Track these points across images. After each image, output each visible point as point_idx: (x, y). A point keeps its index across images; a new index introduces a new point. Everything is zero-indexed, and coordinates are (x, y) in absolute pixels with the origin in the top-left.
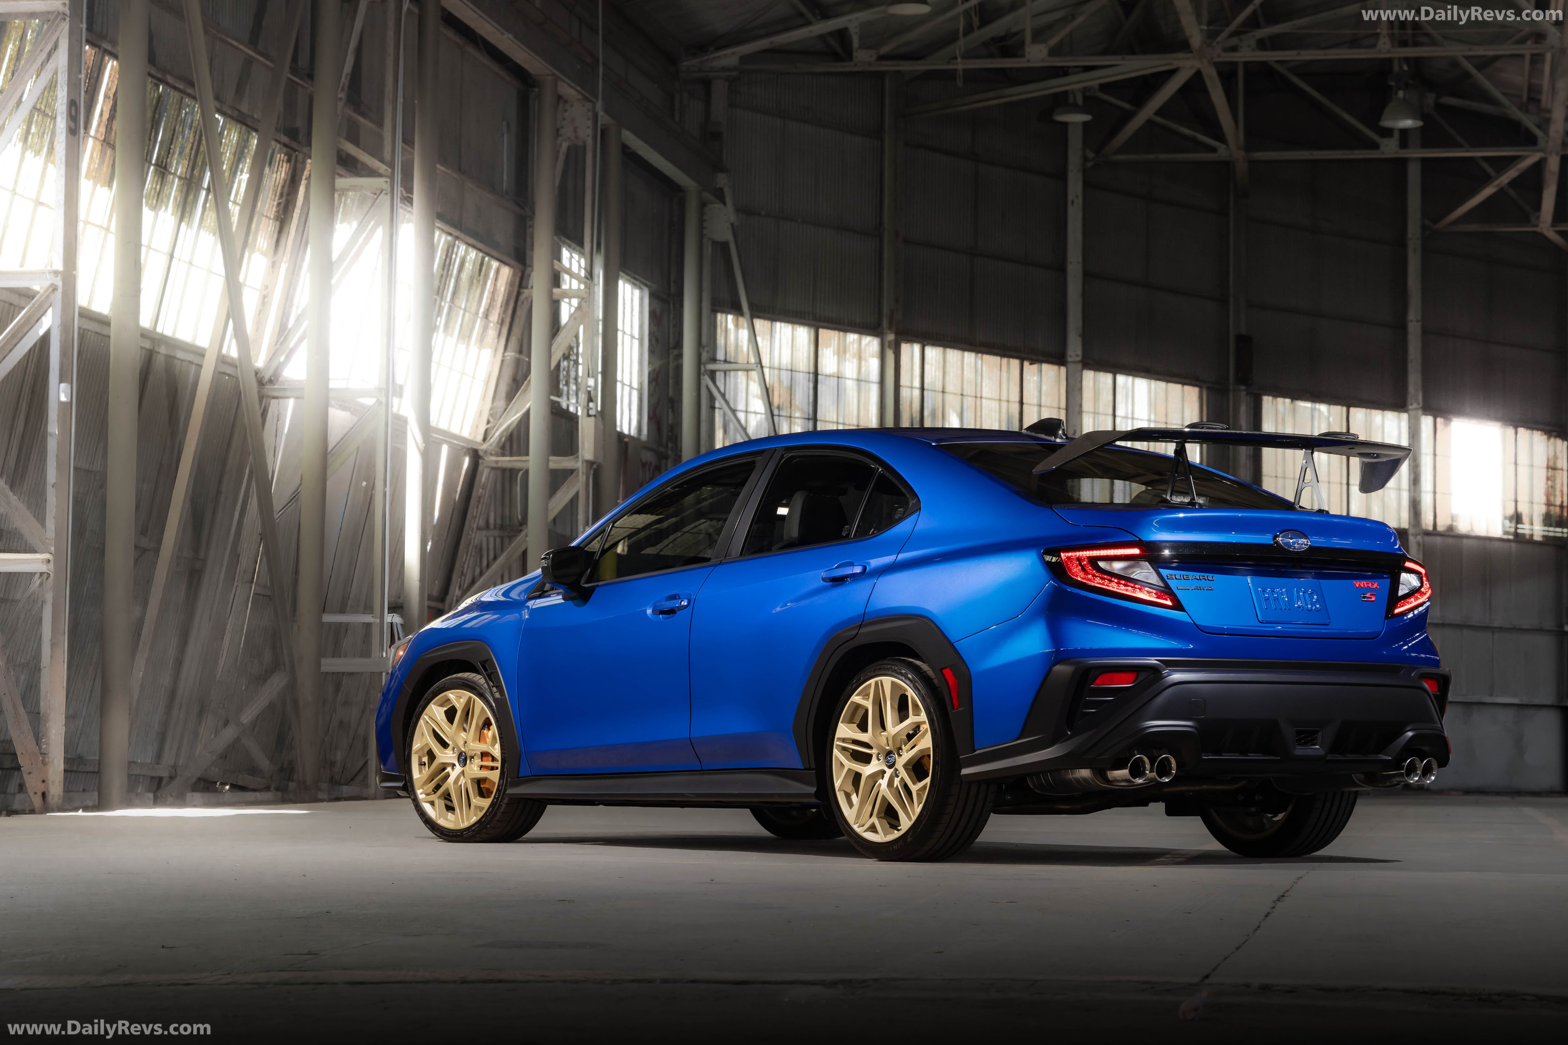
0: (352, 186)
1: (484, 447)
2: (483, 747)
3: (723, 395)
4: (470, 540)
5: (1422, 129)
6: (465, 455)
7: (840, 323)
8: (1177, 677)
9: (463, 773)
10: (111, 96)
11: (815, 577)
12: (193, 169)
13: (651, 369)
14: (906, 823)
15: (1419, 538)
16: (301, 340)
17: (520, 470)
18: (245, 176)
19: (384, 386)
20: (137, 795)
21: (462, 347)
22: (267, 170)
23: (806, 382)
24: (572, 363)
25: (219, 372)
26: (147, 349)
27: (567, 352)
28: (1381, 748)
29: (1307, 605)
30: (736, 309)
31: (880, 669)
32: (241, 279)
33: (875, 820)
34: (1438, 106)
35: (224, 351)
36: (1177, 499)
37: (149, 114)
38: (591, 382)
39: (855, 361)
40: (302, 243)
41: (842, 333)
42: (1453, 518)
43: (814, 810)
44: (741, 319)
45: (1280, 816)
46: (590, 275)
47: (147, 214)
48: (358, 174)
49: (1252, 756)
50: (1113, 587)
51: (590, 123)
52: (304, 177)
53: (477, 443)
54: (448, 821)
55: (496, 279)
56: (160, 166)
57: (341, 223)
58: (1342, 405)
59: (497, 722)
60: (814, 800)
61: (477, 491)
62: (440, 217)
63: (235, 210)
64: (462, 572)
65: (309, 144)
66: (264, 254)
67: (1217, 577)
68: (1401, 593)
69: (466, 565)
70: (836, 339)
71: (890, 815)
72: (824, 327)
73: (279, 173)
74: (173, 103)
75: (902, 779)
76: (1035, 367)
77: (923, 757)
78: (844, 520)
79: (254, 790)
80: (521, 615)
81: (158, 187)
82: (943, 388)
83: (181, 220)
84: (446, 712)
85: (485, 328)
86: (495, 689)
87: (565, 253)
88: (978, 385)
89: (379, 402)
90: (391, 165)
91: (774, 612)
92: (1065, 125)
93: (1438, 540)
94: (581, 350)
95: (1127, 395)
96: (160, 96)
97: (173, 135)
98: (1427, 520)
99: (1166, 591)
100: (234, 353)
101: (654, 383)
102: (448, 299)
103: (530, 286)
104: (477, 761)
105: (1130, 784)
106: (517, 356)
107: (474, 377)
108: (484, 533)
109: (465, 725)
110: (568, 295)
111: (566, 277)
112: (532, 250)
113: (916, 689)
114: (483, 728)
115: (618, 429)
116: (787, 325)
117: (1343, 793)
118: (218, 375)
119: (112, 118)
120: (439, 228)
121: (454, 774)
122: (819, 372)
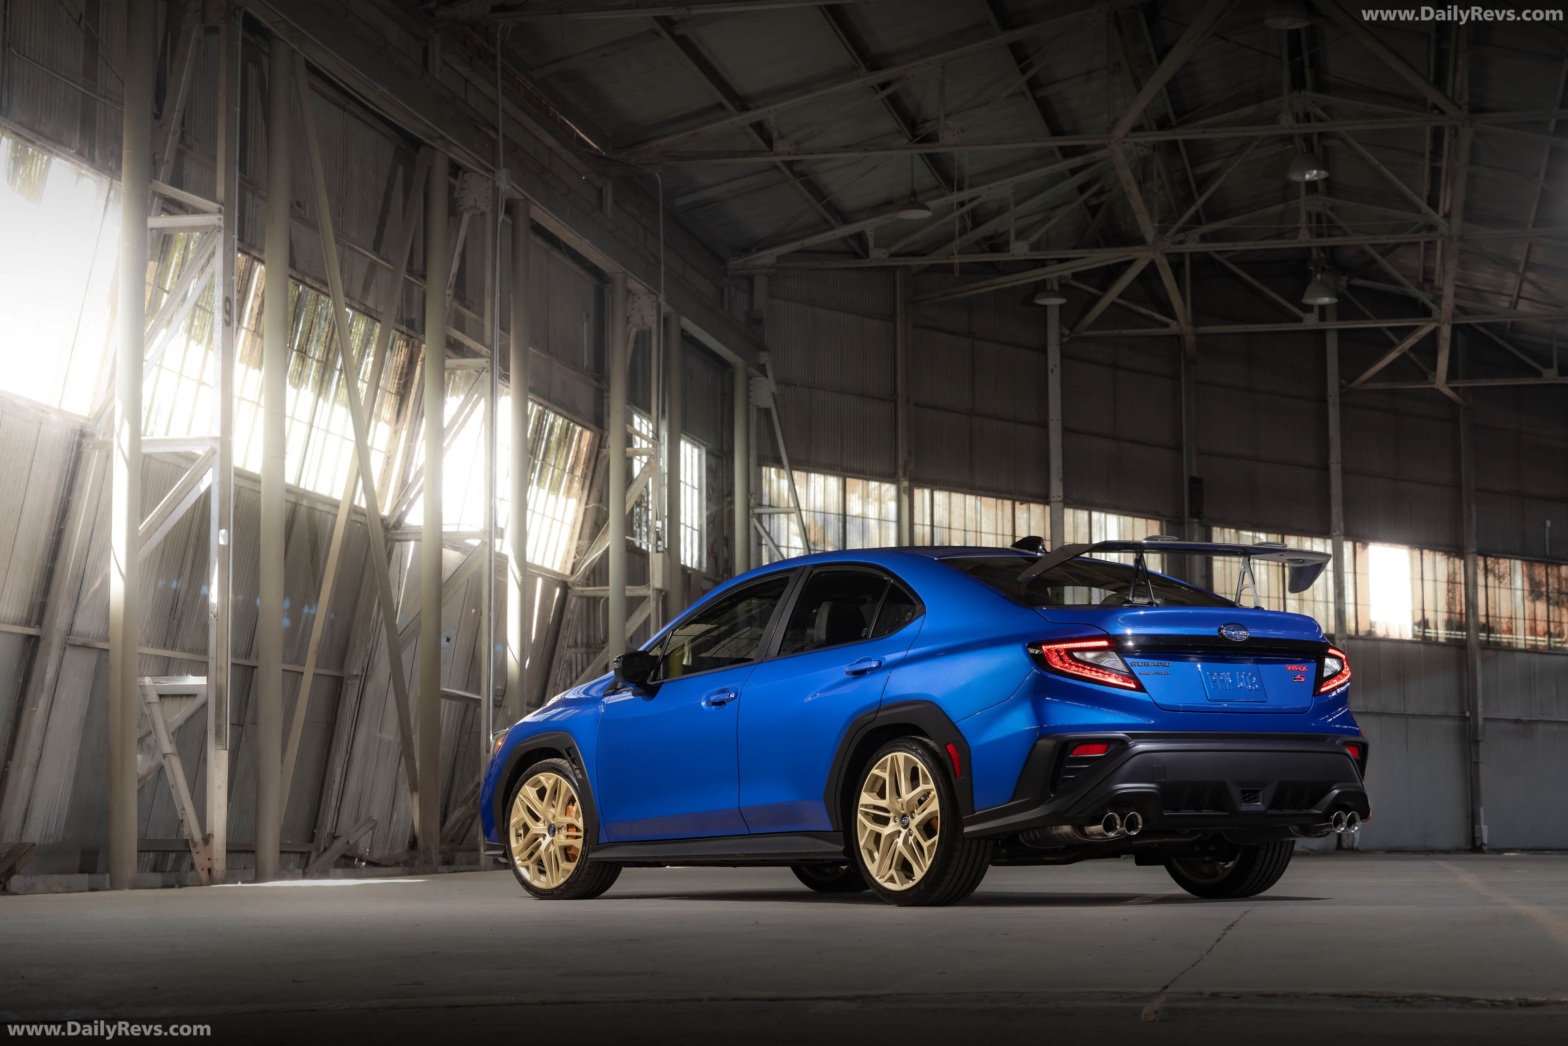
0: (458, 365)
1: (572, 579)
2: (568, 820)
3: (768, 534)
4: (562, 656)
5: (1338, 304)
6: (556, 586)
7: (863, 473)
8: (1141, 747)
9: (552, 842)
10: (260, 295)
11: (841, 671)
12: (328, 354)
13: (708, 513)
14: (919, 875)
15: (1344, 641)
16: (419, 493)
17: (602, 597)
18: (371, 359)
19: (488, 529)
20: (289, 871)
21: (552, 497)
22: (388, 354)
23: (836, 522)
24: (643, 509)
25: (352, 520)
26: (292, 503)
27: (639, 500)
28: (1312, 804)
29: (1247, 685)
30: (777, 462)
31: (895, 746)
32: (369, 443)
33: (893, 872)
34: (1350, 287)
35: (356, 503)
36: (1138, 601)
37: (291, 309)
38: (659, 524)
39: (877, 504)
40: (419, 414)
41: (865, 482)
42: (1372, 625)
43: (844, 867)
44: (782, 471)
45: (1230, 864)
46: (657, 436)
47: (290, 391)
48: (464, 356)
49: (1205, 812)
50: (1087, 673)
51: (654, 312)
52: (420, 359)
53: (566, 575)
54: (542, 882)
55: (580, 441)
56: (301, 352)
57: (451, 396)
58: (1278, 533)
59: (580, 799)
60: (843, 857)
61: (567, 616)
62: (532, 390)
63: (362, 387)
64: (556, 683)
65: (423, 332)
66: (388, 423)
67: (1173, 664)
68: (1325, 675)
69: (559, 678)
70: (861, 486)
71: (905, 868)
72: (850, 477)
73: (399, 356)
74: (311, 300)
75: (915, 837)
76: (1025, 506)
77: (932, 819)
78: (862, 624)
79: (386, 866)
80: (598, 710)
81: (300, 368)
82: (950, 524)
83: (319, 396)
84: (537, 791)
85: (571, 482)
86: (578, 772)
87: (636, 419)
88: (978, 522)
89: (483, 543)
90: (491, 347)
91: (806, 701)
92: (1045, 307)
93: (1360, 643)
94: (650, 498)
95: (1100, 528)
96: (300, 294)
97: (311, 326)
98: (1351, 625)
99: (1131, 676)
100: (364, 505)
101: (711, 525)
102: (541, 458)
103: (607, 446)
104: (564, 832)
105: (1104, 837)
106: (598, 505)
107: (562, 522)
108: (573, 650)
109: (553, 802)
110: (640, 453)
111: (638, 439)
112: (609, 416)
113: (924, 762)
114: (568, 804)
115: (682, 563)
116: (819, 475)
117: (1282, 843)
118: (350, 523)
119: (260, 313)
120: (532, 400)
121: (545, 844)
122: (847, 514)
